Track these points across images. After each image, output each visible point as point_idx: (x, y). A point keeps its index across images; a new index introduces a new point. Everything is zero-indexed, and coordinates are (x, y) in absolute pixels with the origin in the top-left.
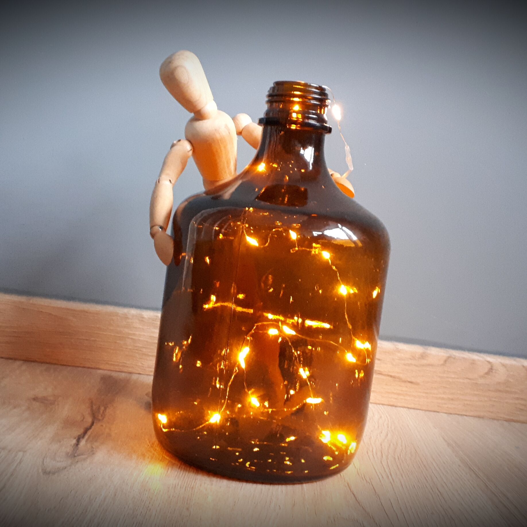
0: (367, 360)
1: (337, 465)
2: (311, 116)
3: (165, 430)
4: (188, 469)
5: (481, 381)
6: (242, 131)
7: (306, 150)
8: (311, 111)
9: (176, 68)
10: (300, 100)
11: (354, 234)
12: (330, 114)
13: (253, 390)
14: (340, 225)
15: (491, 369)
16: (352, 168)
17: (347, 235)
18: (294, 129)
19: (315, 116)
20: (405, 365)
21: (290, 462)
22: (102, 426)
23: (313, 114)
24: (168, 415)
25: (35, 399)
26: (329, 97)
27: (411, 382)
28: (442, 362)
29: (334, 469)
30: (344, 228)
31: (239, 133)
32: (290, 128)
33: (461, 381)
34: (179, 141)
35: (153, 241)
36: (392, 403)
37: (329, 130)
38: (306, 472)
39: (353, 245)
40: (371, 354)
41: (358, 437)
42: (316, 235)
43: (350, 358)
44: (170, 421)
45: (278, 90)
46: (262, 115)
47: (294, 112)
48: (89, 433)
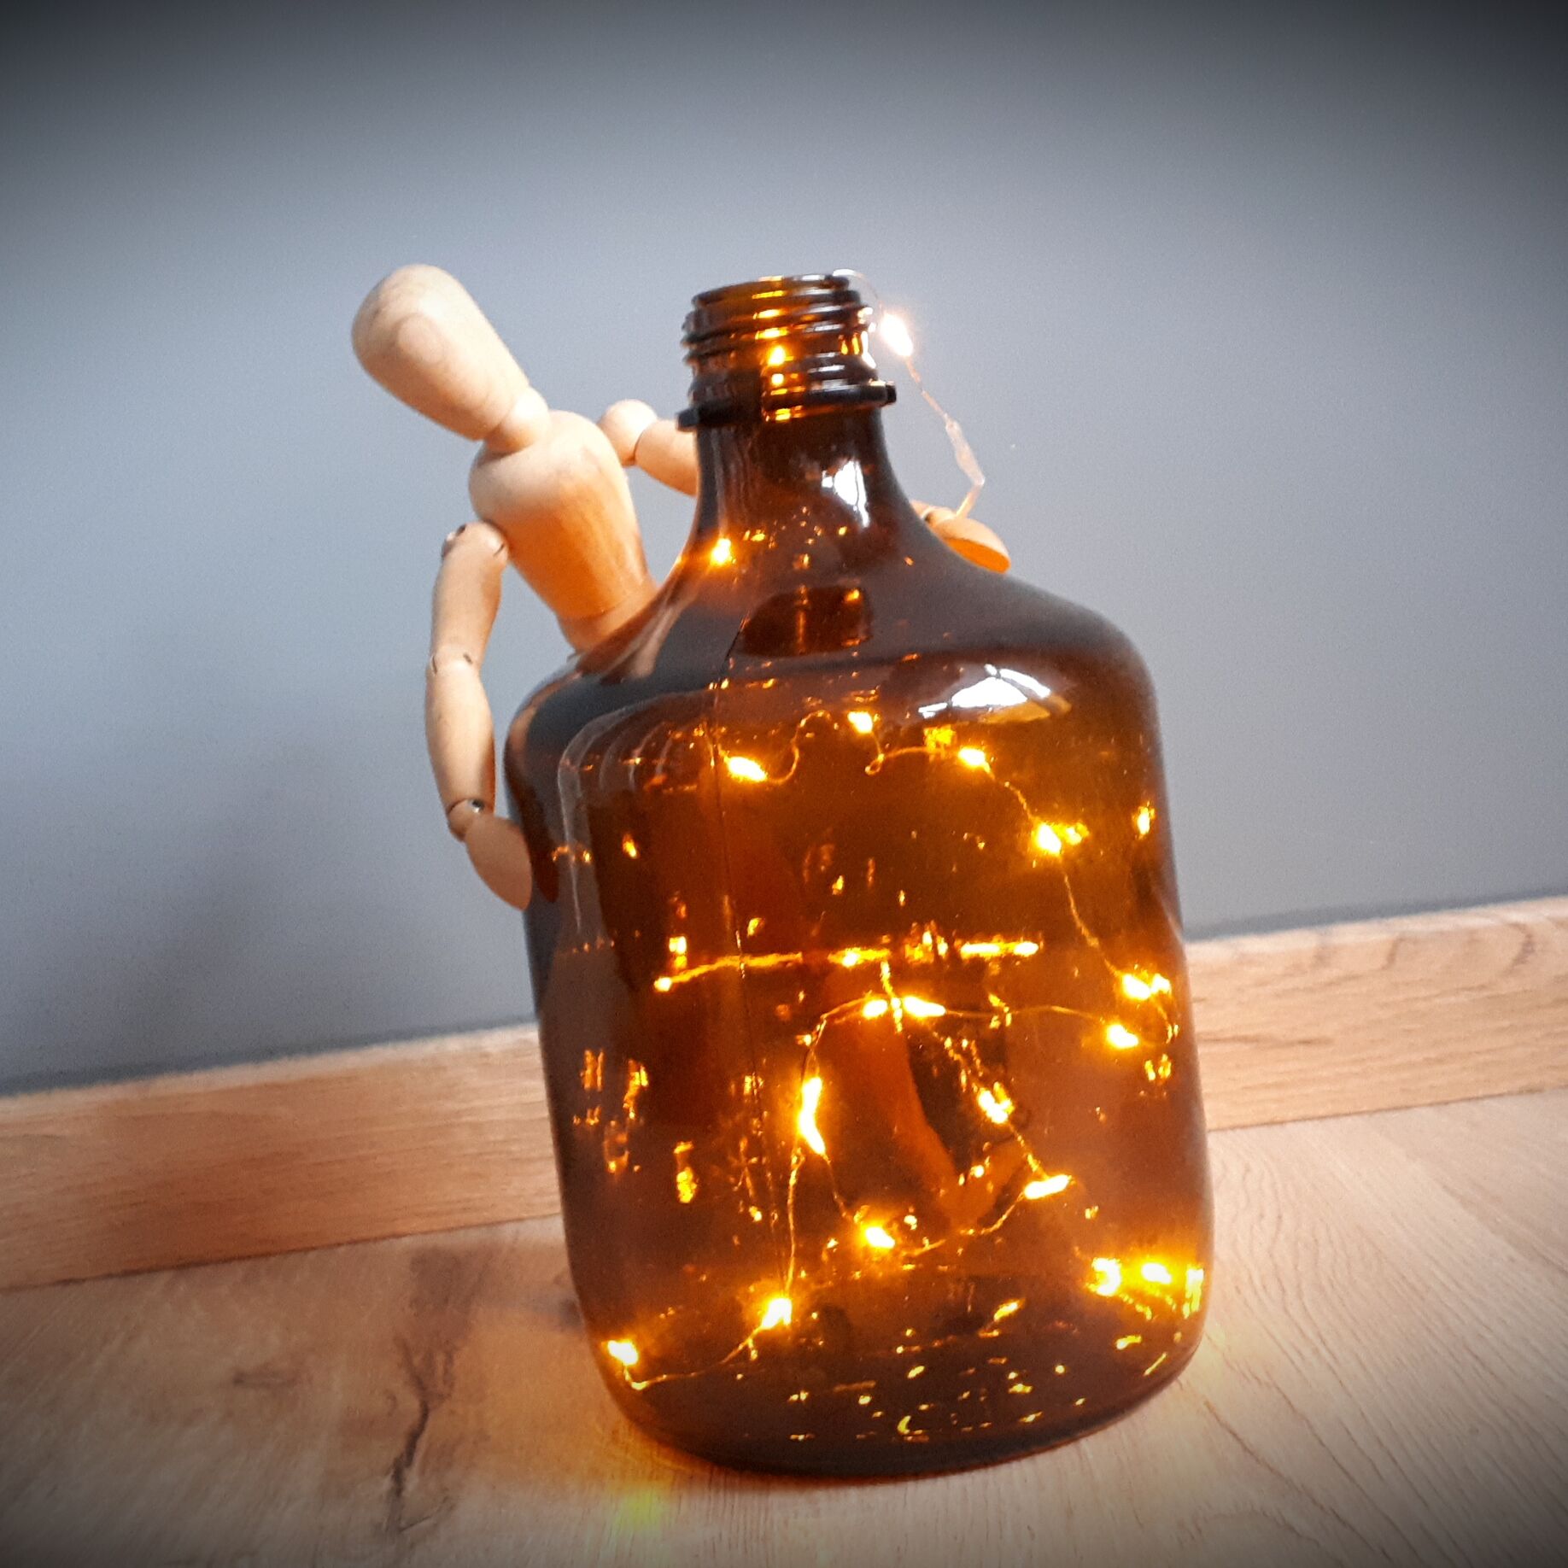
0: (1170, 1028)
1: (1164, 1356)
2: (825, 369)
3: (639, 1386)
4: (737, 1481)
5: (1510, 986)
6: (635, 450)
7: (840, 474)
8: (823, 356)
9: (397, 326)
10: (783, 332)
11: (1041, 680)
12: (877, 349)
13: (865, 1208)
14: (990, 668)
15: (1528, 947)
16: (981, 482)
17: (1022, 689)
18: (787, 420)
19: (836, 368)
20: (1278, 996)
21: (1026, 1384)
22: (452, 1412)
23: (832, 362)
24: (638, 1342)
25: (239, 1379)
26: (863, 301)
27: (1307, 1042)
28: (1381, 961)
29: (1153, 1373)
30: (1005, 672)
31: (629, 461)
32: (773, 421)
33: (1453, 999)
34: (462, 529)
35: (461, 848)
36: (1266, 1118)
37: (889, 395)
38: (1080, 1402)
39: (1044, 714)
40: (1177, 1007)
41: (1202, 1253)
42: (932, 715)
43: (1120, 1038)
44: (645, 1355)
45: (711, 322)
46: (685, 403)
47: (773, 371)
48: (422, 1444)
